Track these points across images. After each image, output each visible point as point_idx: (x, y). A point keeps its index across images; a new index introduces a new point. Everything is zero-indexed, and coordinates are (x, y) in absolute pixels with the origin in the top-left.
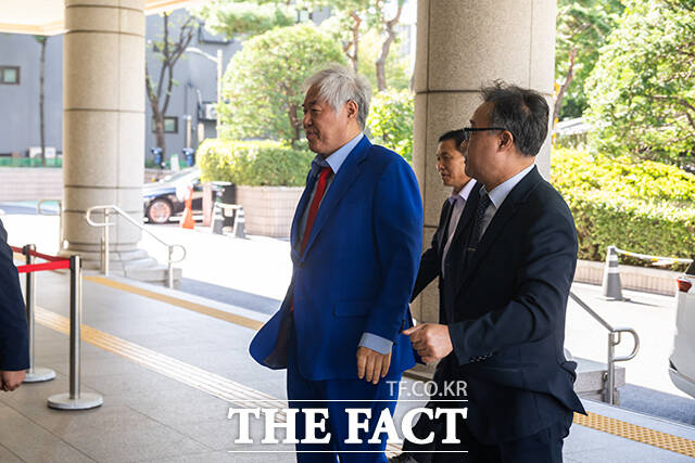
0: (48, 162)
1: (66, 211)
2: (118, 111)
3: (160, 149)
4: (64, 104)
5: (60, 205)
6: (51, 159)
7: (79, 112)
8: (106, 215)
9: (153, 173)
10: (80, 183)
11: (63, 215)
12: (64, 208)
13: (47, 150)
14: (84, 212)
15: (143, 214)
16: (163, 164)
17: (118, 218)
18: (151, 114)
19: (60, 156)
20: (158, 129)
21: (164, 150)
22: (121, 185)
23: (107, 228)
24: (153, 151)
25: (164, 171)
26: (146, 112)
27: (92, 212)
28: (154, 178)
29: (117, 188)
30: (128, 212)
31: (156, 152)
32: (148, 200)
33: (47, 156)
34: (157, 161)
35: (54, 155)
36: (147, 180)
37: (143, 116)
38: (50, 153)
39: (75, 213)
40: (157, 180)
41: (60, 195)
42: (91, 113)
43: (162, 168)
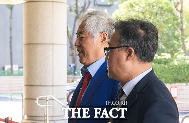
0: (15, 73)
1: (26, 99)
2: (53, 44)
3: (74, 65)
4: (24, 41)
5: (22, 96)
6: (16, 71)
7: (31, 45)
8: (47, 101)
9: (71, 78)
10: (33, 84)
11: (24, 101)
12: (24, 97)
13: (14, 66)
14: (35, 99)
15: (66, 100)
16: (76, 73)
17: (53, 102)
18: (69, 45)
19: (21, 70)
20: (73, 53)
21: (76, 64)
22: (54, 85)
23: (47, 108)
24: (70, 66)
25: (76, 76)
26: (67, 45)
27: (39, 99)
28: (71, 80)
29: (53, 86)
30: (58, 99)
31: (72, 66)
32: (68, 92)
33: (14, 69)
34: (73, 71)
35: (17, 69)
36: (68, 81)
37: (66, 46)
38: (15, 68)
39: (30, 99)
40: (73, 81)
41: (22, 90)
42: (38, 46)
43: (75, 74)
